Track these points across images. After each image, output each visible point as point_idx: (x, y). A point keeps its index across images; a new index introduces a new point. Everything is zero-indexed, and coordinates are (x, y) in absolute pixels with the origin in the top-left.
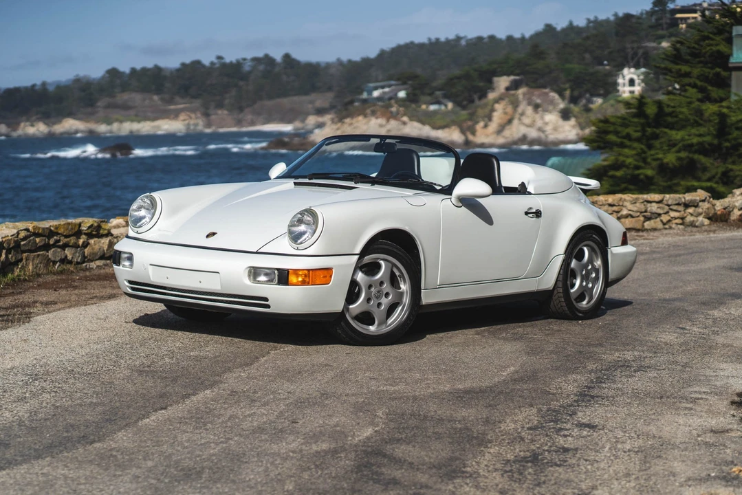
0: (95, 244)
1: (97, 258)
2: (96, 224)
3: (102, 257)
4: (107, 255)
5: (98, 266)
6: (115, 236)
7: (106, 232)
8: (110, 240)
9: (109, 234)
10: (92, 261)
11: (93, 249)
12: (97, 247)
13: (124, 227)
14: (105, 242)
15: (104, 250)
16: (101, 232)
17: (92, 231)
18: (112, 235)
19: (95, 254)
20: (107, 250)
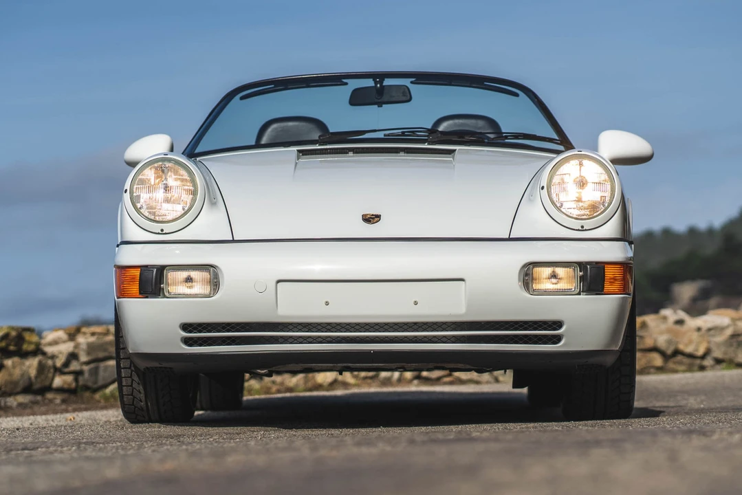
0: (14, 367)
1: (19, 389)
2: (14, 333)
3: (28, 389)
4: (37, 386)
5: (20, 405)
6: (50, 355)
7: (32, 347)
8: (40, 363)
9: (38, 351)
10: (10, 394)
11: (11, 375)
12: (17, 372)
13: (64, 342)
14: (32, 364)
15: (30, 378)
16: (25, 347)
17: (8, 345)
18: (44, 354)
19: (15, 383)
20: (36, 377)
